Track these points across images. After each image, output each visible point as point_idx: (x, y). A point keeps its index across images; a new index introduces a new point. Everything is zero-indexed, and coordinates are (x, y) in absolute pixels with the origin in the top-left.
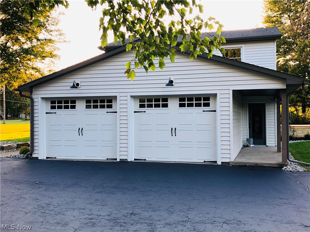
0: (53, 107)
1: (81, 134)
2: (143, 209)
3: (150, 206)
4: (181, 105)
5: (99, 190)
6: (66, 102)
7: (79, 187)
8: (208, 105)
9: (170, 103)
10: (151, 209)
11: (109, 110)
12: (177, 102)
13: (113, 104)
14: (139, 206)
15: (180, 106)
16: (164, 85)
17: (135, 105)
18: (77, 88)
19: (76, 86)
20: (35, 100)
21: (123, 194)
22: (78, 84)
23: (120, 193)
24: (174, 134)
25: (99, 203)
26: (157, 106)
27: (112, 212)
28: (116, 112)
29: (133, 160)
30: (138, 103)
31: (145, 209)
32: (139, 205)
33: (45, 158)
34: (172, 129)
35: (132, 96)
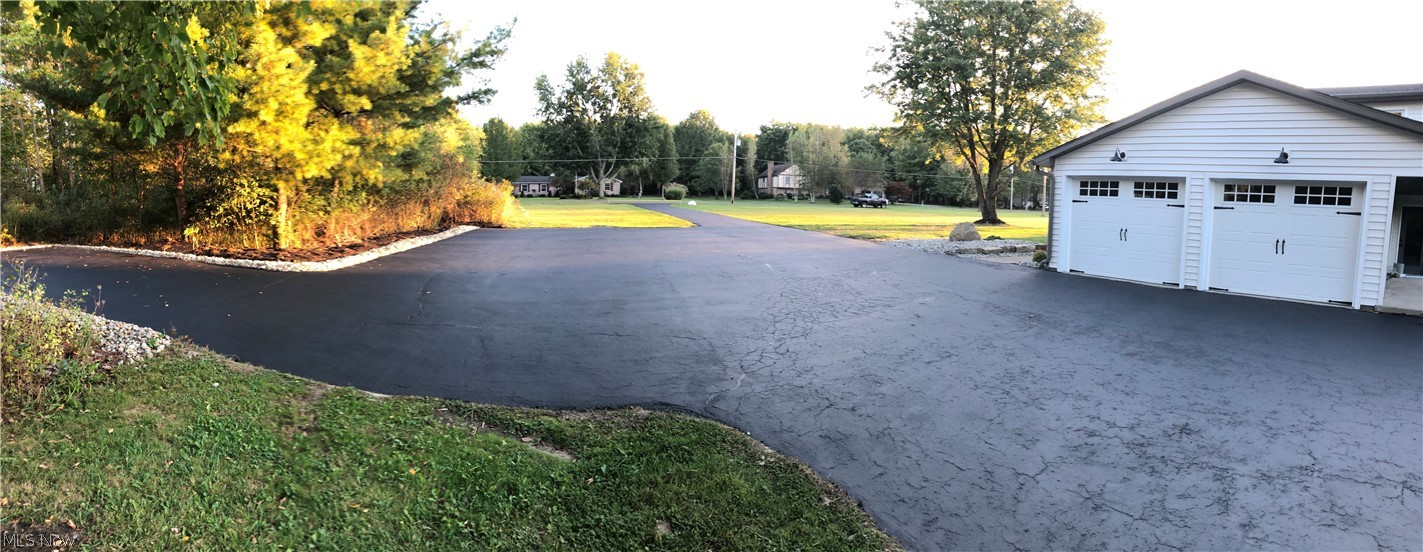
0: (1083, 193)
1: (1123, 238)
2: (1210, 416)
3: (1226, 407)
4: (1299, 200)
5: (1131, 348)
6: (1104, 184)
7: (1098, 337)
8: (1346, 202)
9: (1279, 194)
10: (1228, 418)
11: (1172, 201)
12: (1291, 194)
13: (1179, 191)
14: (1202, 404)
15: (1295, 202)
16: (1272, 162)
17: (1216, 196)
18: (1120, 160)
19: (1120, 157)
20: (1057, 180)
21: (1176, 366)
22: (1123, 155)
23: (1171, 362)
24: (1280, 251)
25: (1121, 386)
26: (1256, 199)
27: (1141, 418)
28: (1183, 206)
29: (1207, 289)
30: (1222, 192)
31: (1214, 416)
32: (1202, 401)
33: (1068, 271)
34: (1278, 241)
35: (1212, 180)
